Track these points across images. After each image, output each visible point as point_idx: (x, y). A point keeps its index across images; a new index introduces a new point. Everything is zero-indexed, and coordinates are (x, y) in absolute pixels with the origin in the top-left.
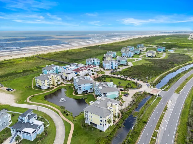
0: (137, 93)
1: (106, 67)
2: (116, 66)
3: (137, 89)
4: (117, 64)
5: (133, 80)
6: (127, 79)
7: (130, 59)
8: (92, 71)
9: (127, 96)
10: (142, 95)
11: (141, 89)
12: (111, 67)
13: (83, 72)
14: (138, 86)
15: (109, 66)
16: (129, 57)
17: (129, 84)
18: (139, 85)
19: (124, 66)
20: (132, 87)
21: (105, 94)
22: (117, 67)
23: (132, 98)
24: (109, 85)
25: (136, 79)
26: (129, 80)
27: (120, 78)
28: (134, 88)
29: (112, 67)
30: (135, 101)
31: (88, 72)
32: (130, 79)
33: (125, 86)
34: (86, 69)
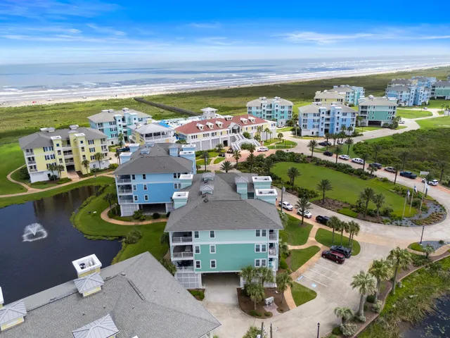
0: (397, 255)
1: (305, 126)
2: (347, 126)
3: (416, 223)
4: (349, 117)
5: (402, 181)
6: (375, 173)
7: (414, 109)
8: (247, 136)
9: (340, 262)
10: (435, 268)
11: (438, 226)
12: (324, 127)
13: (210, 138)
14: (425, 210)
15: (316, 124)
16: (411, 104)
17: (368, 194)
18: (429, 205)
19: (384, 127)
20: (386, 213)
21: (187, 235)
22: (350, 129)
23: (355, 285)
24: (243, 189)
25: (422, 177)
26: (385, 180)
27: (346, 166)
28: (400, 219)
29: (329, 128)
30: (380, 304)
31: (227, 136)
32: (391, 177)
33: (354, 201)
34: (224, 127)
